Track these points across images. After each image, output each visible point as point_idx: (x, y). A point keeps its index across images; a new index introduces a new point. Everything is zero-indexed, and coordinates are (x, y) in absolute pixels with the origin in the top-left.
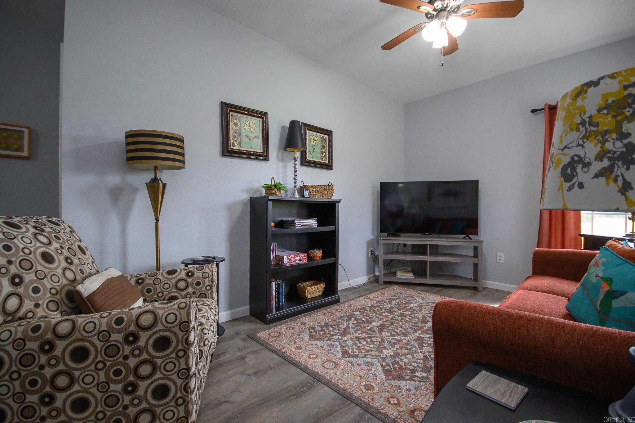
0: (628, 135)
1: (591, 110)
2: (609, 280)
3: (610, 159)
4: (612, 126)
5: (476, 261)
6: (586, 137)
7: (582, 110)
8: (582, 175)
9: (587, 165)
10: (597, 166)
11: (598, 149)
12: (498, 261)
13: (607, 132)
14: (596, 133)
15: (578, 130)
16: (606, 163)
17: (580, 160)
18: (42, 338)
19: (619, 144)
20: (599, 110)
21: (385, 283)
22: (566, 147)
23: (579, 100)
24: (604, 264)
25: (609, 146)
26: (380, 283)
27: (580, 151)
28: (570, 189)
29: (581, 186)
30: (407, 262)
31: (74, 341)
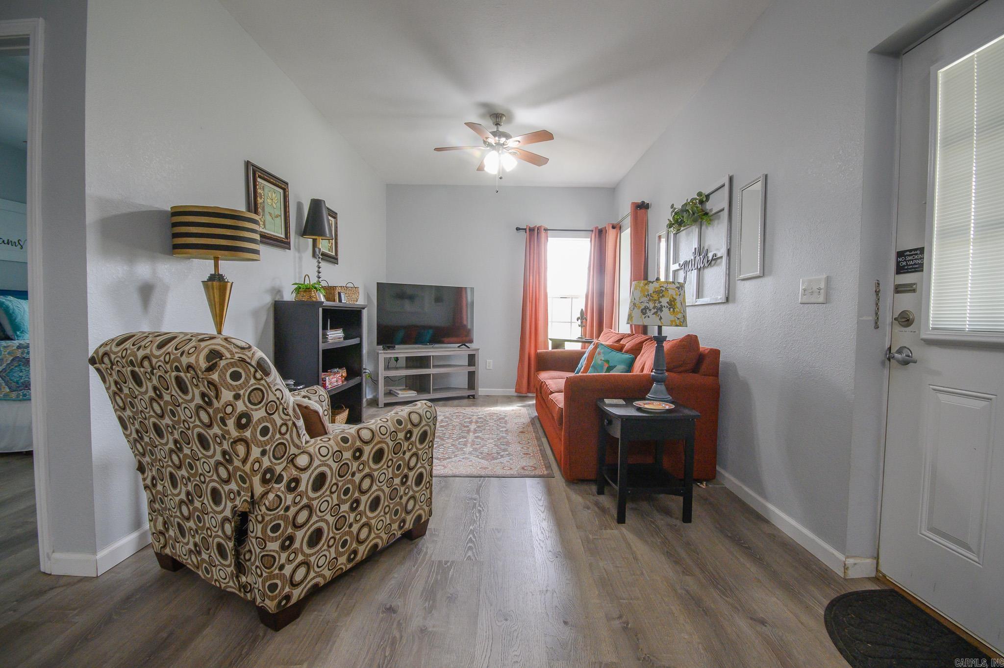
0: (661, 302)
1: (651, 292)
2: (607, 361)
3: (657, 309)
4: (657, 299)
5: (472, 369)
6: (649, 300)
7: (648, 291)
8: (649, 313)
9: (650, 310)
10: (653, 311)
11: (653, 305)
12: (488, 368)
13: (656, 300)
14: (653, 300)
15: (647, 297)
16: (655, 310)
17: (648, 308)
18: (353, 447)
19: (659, 305)
20: (654, 292)
21: (387, 405)
22: (642, 302)
23: (647, 286)
24: (603, 353)
25: (656, 305)
26: (380, 406)
27: (647, 305)
28: (645, 317)
29: (649, 317)
30: (400, 378)
31: (376, 444)
